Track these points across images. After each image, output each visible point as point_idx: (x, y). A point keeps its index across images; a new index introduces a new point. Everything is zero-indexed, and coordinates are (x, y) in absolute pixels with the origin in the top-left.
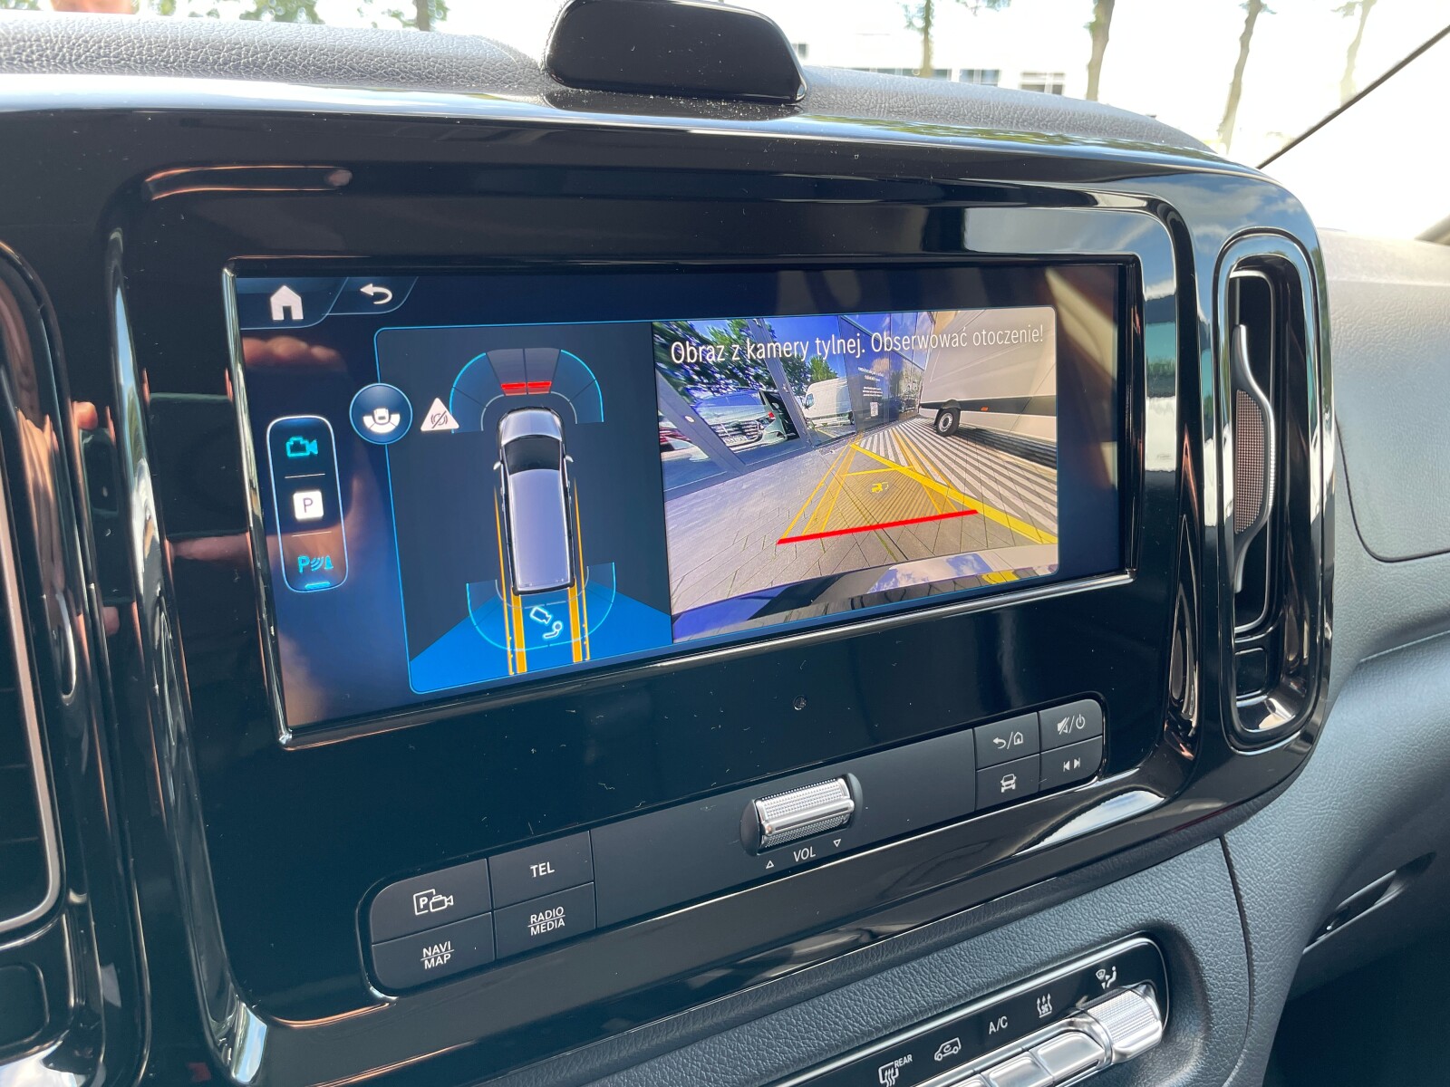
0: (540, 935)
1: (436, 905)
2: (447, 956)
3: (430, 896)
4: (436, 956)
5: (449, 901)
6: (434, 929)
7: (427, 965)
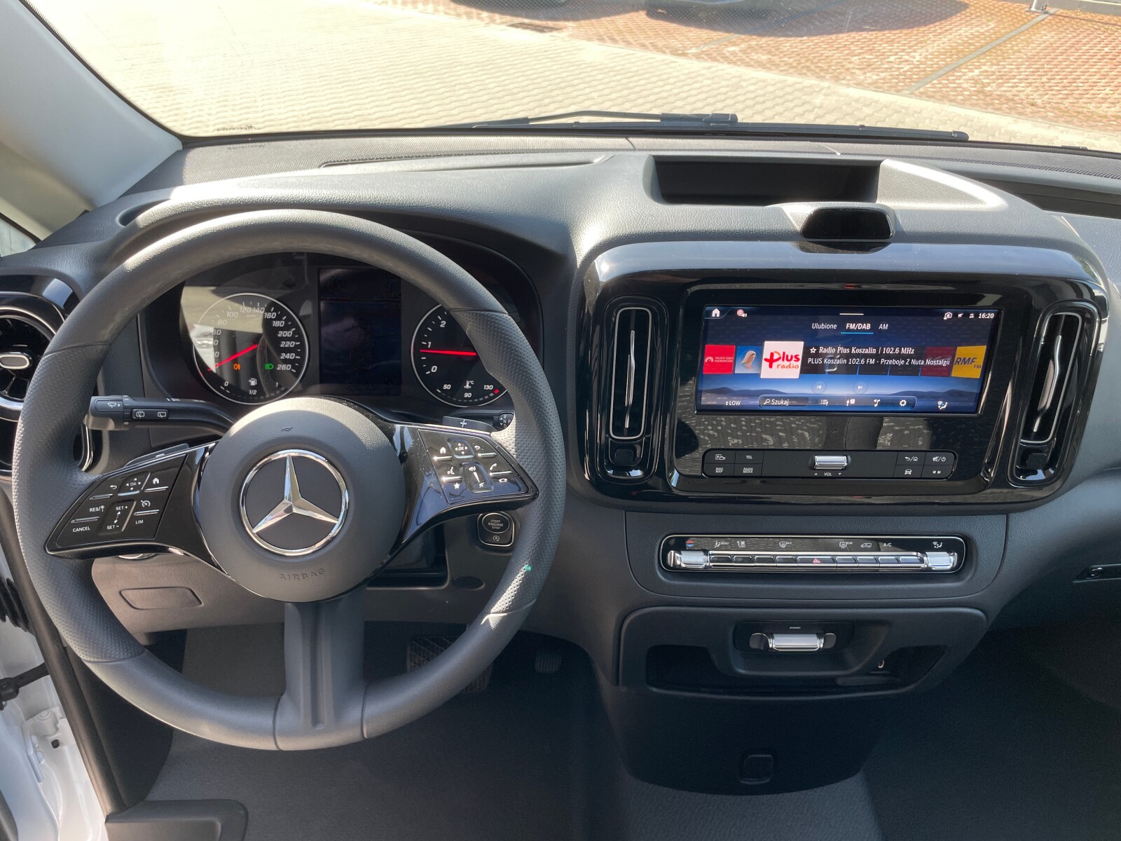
0: (745, 474)
1: (721, 458)
2: (721, 471)
4: (719, 470)
5: (724, 458)
6: (720, 464)
7: (717, 472)
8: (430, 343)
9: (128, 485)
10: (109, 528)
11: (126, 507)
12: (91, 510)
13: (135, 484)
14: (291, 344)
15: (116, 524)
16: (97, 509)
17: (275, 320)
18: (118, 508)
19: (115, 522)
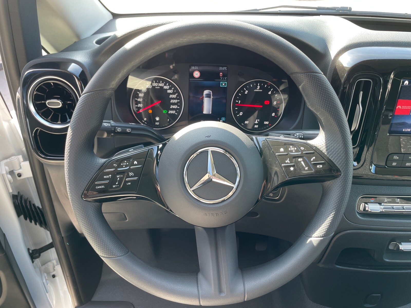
0: (407, 166)
1: (396, 158)
2: (395, 164)
3: (396, 157)
4: (394, 164)
5: (398, 158)
6: (395, 161)
7: (393, 165)
8: (240, 101)
9: (122, 164)
10: (114, 186)
11: (122, 176)
12: (105, 177)
13: (125, 164)
14: (176, 101)
15: (117, 185)
16: (108, 177)
17: (169, 89)
18: (118, 176)
19: (117, 183)
